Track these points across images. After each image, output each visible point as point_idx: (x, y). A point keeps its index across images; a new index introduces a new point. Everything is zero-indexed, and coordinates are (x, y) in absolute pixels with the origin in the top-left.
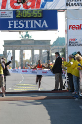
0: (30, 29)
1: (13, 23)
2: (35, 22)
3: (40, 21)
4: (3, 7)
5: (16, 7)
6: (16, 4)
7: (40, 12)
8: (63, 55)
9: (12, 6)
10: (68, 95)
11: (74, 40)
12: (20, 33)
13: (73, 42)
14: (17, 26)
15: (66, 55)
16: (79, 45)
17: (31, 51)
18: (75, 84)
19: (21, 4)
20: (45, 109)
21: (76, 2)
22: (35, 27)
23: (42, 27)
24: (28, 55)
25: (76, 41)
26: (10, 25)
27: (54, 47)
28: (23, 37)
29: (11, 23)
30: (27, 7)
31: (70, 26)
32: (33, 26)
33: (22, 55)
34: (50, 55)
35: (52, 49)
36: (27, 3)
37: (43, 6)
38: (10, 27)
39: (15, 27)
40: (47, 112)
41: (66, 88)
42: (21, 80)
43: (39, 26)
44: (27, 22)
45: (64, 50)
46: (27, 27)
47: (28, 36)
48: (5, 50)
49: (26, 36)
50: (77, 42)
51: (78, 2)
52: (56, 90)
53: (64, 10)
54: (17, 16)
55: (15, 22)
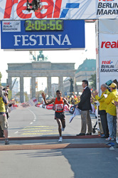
0: (45, 47)
1: (21, 39)
2: (53, 36)
3: (60, 36)
4: (7, 15)
5: (26, 16)
6: (25, 12)
7: (59, 23)
8: (92, 85)
9: (20, 14)
10: (100, 141)
11: (109, 62)
12: (31, 53)
13: (107, 66)
14: (26, 42)
15: (97, 84)
16: (116, 71)
17: (46, 78)
18: (110, 126)
20: (67, 162)
21: (112, 9)
22: (52, 44)
23: (63, 44)
24: (42, 84)
25: (112, 64)
26: (16, 41)
27: (81, 73)
28: (34, 59)
29: (18, 39)
30: (42, 16)
31: (103, 43)
32: (50, 43)
33: (34, 84)
34: (74, 85)
35: (76, 75)
36: (41, 10)
37: (64, 15)
38: (16, 44)
39: (24, 44)
40: (69, 166)
41: (97, 131)
42: (32, 121)
43: (59, 42)
44: (41, 36)
45: (93, 78)
46: (41, 44)
47: (43, 57)
48: (10, 77)
49: (39, 57)
50: (112, 66)
51: (114, 9)
52: (82, 135)
53: (94, 20)
54: (27, 29)
55: (23, 36)
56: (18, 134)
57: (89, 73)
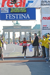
0: (19, 19)
1: (9, 16)
2: (22, 15)
3: (25, 14)
5: (11, 6)
7: (25, 9)
8: (39, 35)
10: (42, 59)
11: (46, 26)
12: (13, 22)
13: (45, 27)
14: (11, 17)
15: (41, 35)
16: (49, 29)
17: (19, 33)
19: (13, 4)
21: (47, 3)
22: (22, 18)
23: (26, 18)
24: (17, 35)
26: (7, 17)
27: (34, 30)
28: (14, 24)
29: (7, 16)
30: (17, 6)
31: (43, 18)
33: (14, 35)
34: (31, 35)
35: (32, 31)
36: (17, 3)
37: (27, 6)
39: (10, 18)
40: (29, 69)
41: (41, 55)
44: (17, 15)
45: (39, 32)
46: (17, 18)
47: (18, 23)
49: (16, 23)
54: (11, 12)
55: (10, 15)
56: (8, 56)
57: (37, 30)
